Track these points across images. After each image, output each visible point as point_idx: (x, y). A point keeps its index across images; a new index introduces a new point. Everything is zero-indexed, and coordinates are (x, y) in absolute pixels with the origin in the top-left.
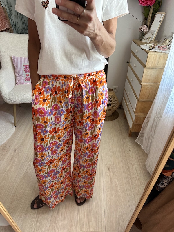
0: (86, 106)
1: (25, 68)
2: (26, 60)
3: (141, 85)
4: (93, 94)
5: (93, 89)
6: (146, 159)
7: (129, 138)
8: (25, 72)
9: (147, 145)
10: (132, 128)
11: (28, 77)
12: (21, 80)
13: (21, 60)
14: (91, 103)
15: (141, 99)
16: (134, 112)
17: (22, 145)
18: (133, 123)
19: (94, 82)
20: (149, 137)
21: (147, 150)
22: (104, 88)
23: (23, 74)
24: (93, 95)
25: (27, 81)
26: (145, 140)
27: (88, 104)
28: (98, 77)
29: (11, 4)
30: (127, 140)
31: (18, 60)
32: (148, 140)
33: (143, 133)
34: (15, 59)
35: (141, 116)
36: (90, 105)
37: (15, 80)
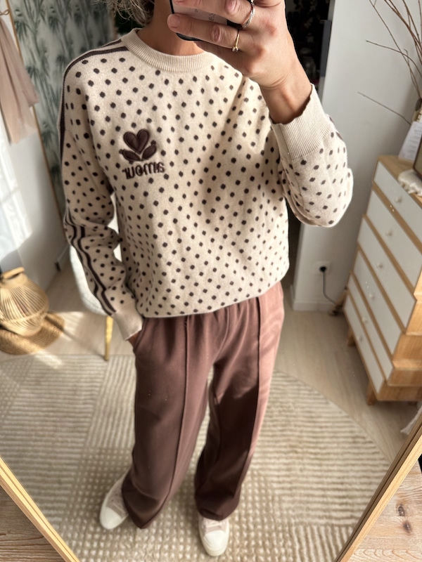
3: (416, 300)
7: (367, 408)
10: (381, 391)
15: (413, 331)
18: (385, 382)
29: (46, 45)
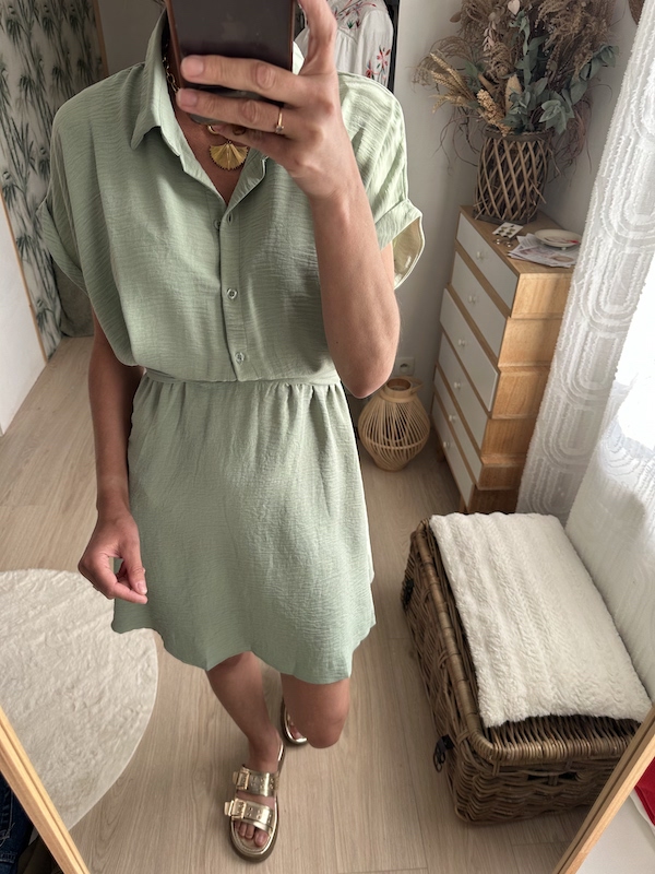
3: (499, 372)
15: (500, 413)
18: (475, 486)
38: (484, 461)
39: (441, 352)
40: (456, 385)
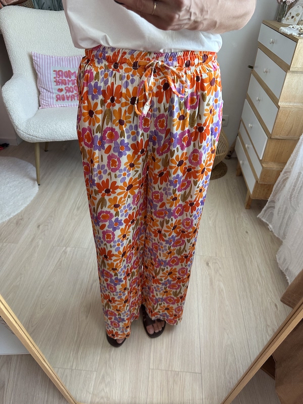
0: (178, 137)
1: (57, 77)
2: (58, 61)
3: (278, 107)
4: (193, 110)
5: (195, 97)
6: (278, 249)
7: (245, 211)
8: (55, 84)
9: (280, 222)
10: (254, 191)
11: (61, 94)
12: (49, 100)
13: (49, 61)
14: (189, 131)
15: (277, 135)
16: (260, 161)
17: (52, 216)
18: (257, 182)
19: (198, 82)
20: (286, 208)
21: (279, 233)
22: (218, 98)
23: (52, 88)
24: (195, 112)
25: (59, 101)
26: (278, 213)
27: (182, 134)
28: (207, 71)
30: (242, 215)
31: (44, 61)
32: (283, 214)
33: (273, 202)
34: (38, 60)
35: (274, 169)
36: (187, 134)
37: (37, 98)
38: (264, 166)
39: (243, 111)
40: (250, 125)
